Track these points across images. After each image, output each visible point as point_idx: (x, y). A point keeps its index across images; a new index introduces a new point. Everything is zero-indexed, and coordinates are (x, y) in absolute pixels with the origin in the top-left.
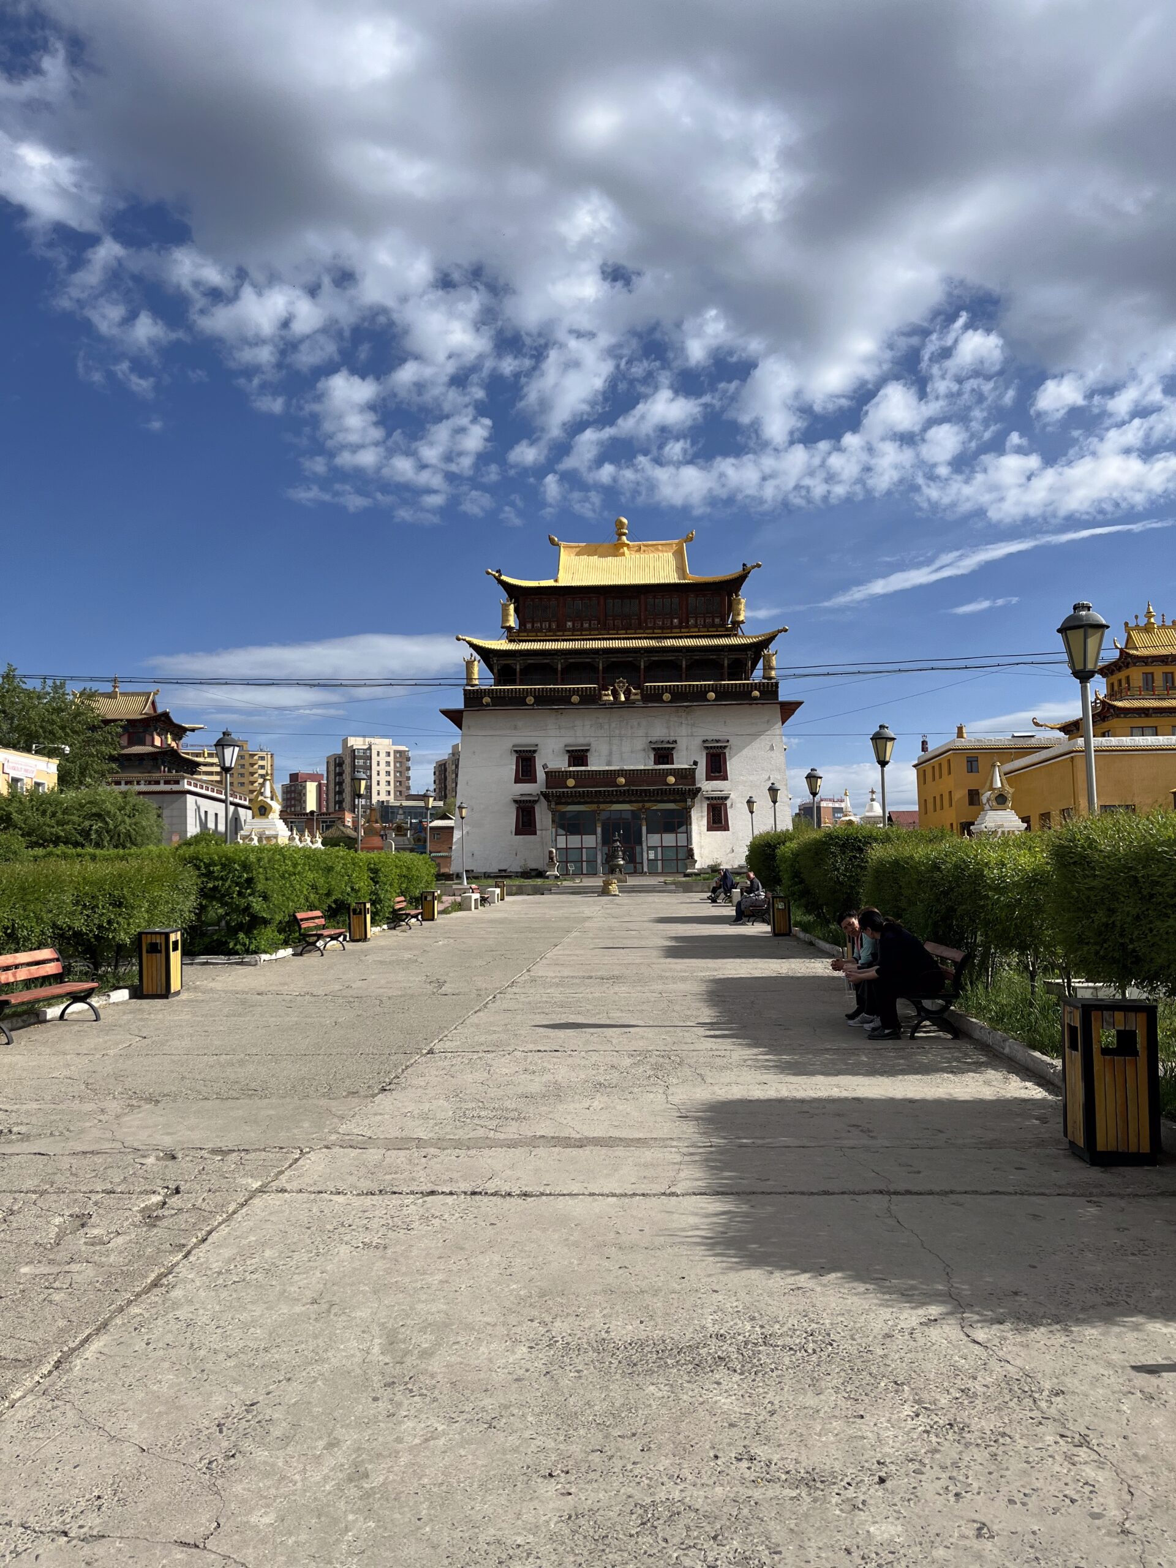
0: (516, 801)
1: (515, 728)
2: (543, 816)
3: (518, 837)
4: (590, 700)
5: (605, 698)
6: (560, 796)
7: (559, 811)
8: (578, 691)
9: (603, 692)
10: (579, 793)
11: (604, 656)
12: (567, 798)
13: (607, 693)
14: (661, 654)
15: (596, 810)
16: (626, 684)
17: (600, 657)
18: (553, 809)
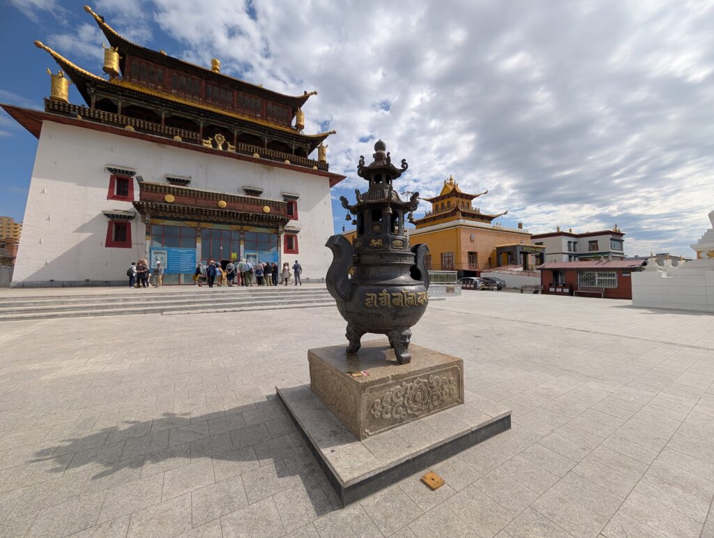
0: (108, 215)
1: (112, 150)
2: (138, 230)
5: (205, 145)
6: (157, 210)
7: (156, 225)
8: (180, 133)
9: (204, 141)
10: (179, 210)
11: (205, 118)
12: (166, 213)
13: (207, 141)
14: (250, 130)
15: (196, 228)
16: (224, 140)
17: (202, 118)
18: (148, 221)
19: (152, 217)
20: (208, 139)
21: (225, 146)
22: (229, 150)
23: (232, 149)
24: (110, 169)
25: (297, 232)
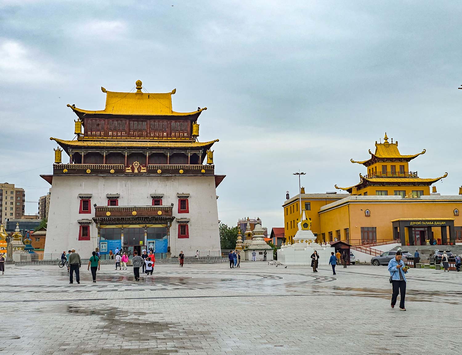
0: (79, 223)
1: (81, 185)
2: (94, 230)
3: (80, 241)
4: (120, 172)
5: (127, 171)
6: (103, 221)
7: (102, 228)
8: (114, 167)
10: (113, 219)
12: (106, 222)
14: (157, 150)
15: (121, 228)
16: (139, 165)
17: (126, 150)
18: (99, 227)
19: (101, 224)
20: (129, 167)
21: (139, 169)
22: (142, 171)
23: (144, 169)
24: (80, 197)
25: (188, 222)
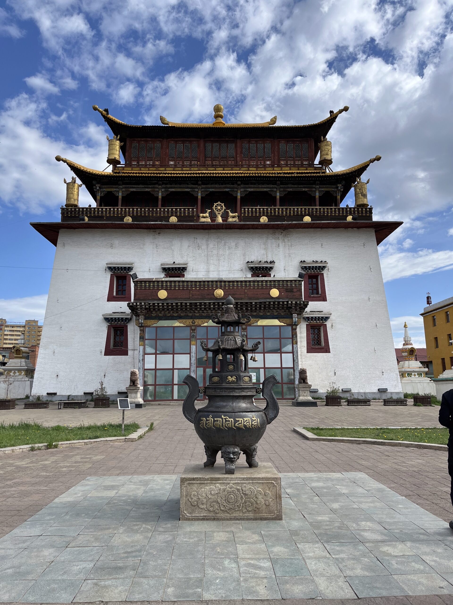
0: (107, 319)
1: (112, 246)
2: (134, 334)
3: (107, 357)
4: (188, 220)
5: (202, 220)
6: (150, 309)
7: (149, 326)
8: (176, 212)
9: (201, 215)
10: (172, 306)
11: (203, 186)
12: (158, 312)
13: (205, 215)
14: (256, 186)
15: (191, 326)
16: (224, 208)
17: (199, 187)
18: (142, 323)
19: (145, 319)
20: (205, 212)
21: (225, 217)
22: (230, 220)
23: (234, 217)
24: (110, 268)
25: (327, 318)
